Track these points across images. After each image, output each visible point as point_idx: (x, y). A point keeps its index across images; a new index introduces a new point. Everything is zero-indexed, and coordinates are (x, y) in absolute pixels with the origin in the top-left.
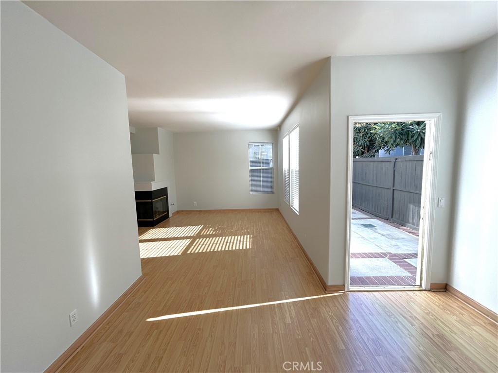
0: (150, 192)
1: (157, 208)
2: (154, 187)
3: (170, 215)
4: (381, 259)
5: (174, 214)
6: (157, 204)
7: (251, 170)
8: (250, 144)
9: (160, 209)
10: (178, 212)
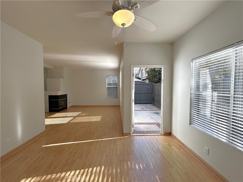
0: (58, 96)
1: (61, 104)
2: (60, 93)
3: (68, 107)
4: (153, 125)
5: (70, 107)
6: (61, 102)
7: (107, 87)
8: (107, 76)
9: (63, 104)
10: (72, 106)
